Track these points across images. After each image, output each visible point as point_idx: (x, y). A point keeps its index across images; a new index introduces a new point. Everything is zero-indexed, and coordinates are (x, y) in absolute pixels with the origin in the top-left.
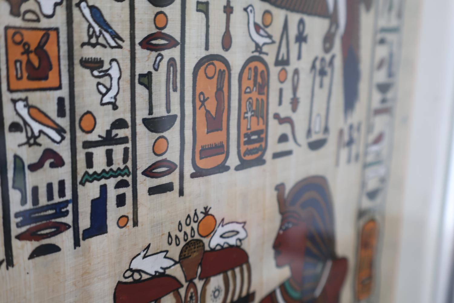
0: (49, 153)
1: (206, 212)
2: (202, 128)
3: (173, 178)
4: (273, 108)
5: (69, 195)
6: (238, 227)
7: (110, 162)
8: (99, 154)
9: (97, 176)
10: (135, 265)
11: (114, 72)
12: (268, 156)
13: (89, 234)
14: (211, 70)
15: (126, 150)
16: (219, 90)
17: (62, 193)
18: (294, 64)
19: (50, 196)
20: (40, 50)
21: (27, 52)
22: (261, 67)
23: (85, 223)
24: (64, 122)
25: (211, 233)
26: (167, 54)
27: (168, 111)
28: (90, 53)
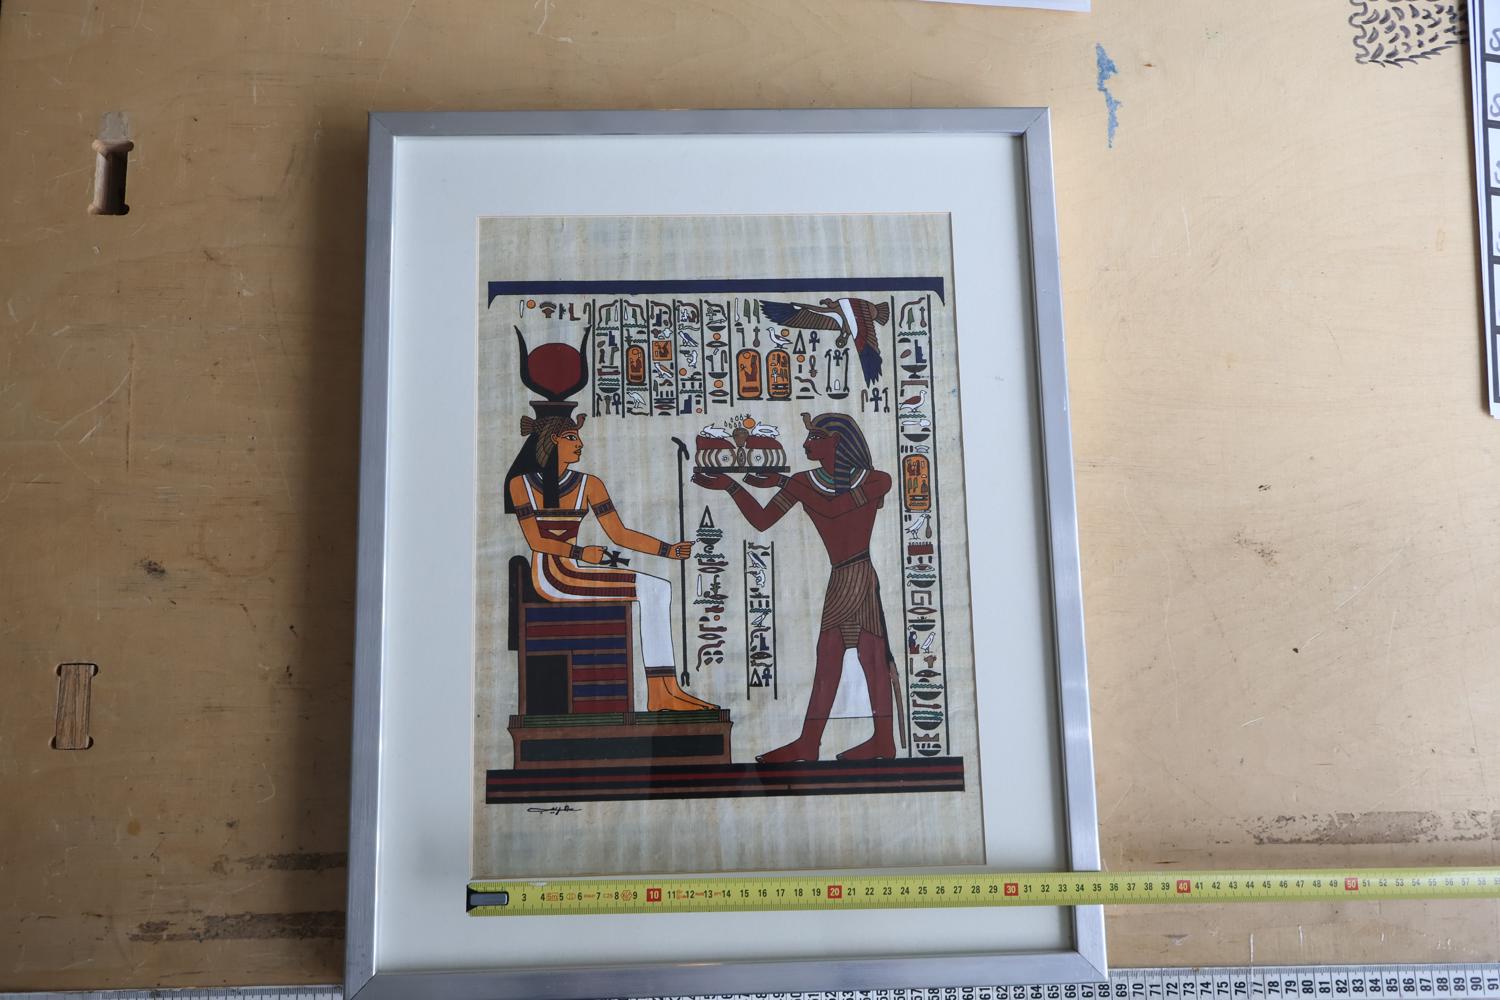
0: (667, 381)
1: (748, 417)
2: (743, 378)
3: (728, 398)
4: (794, 372)
5: (675, 396)
6: (772, 429)
7: (693, 387)
8: (688, 385)
9: (687, 392)
10: (706, 430)
11: (694, 355)
12: (793, 396)
13: (682, 412)
14: (747, 355)
15: (700, 384)
16: (753, 365)
17: (672, 395)
18: (809, 352)
19: (667, 395)
20: (664, 348)
21: (660, 348)
22: (782, 354)
23: (682, 407)
24: (673, 371)
25: (753, 427)
26: (721, 349)
27: (723, 370)
28: (683, 348)
